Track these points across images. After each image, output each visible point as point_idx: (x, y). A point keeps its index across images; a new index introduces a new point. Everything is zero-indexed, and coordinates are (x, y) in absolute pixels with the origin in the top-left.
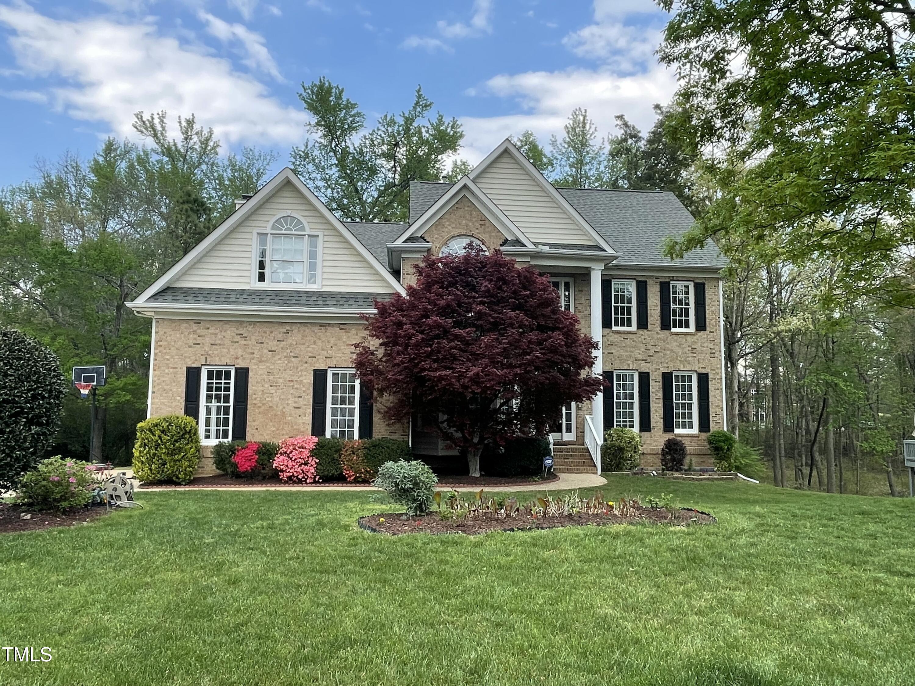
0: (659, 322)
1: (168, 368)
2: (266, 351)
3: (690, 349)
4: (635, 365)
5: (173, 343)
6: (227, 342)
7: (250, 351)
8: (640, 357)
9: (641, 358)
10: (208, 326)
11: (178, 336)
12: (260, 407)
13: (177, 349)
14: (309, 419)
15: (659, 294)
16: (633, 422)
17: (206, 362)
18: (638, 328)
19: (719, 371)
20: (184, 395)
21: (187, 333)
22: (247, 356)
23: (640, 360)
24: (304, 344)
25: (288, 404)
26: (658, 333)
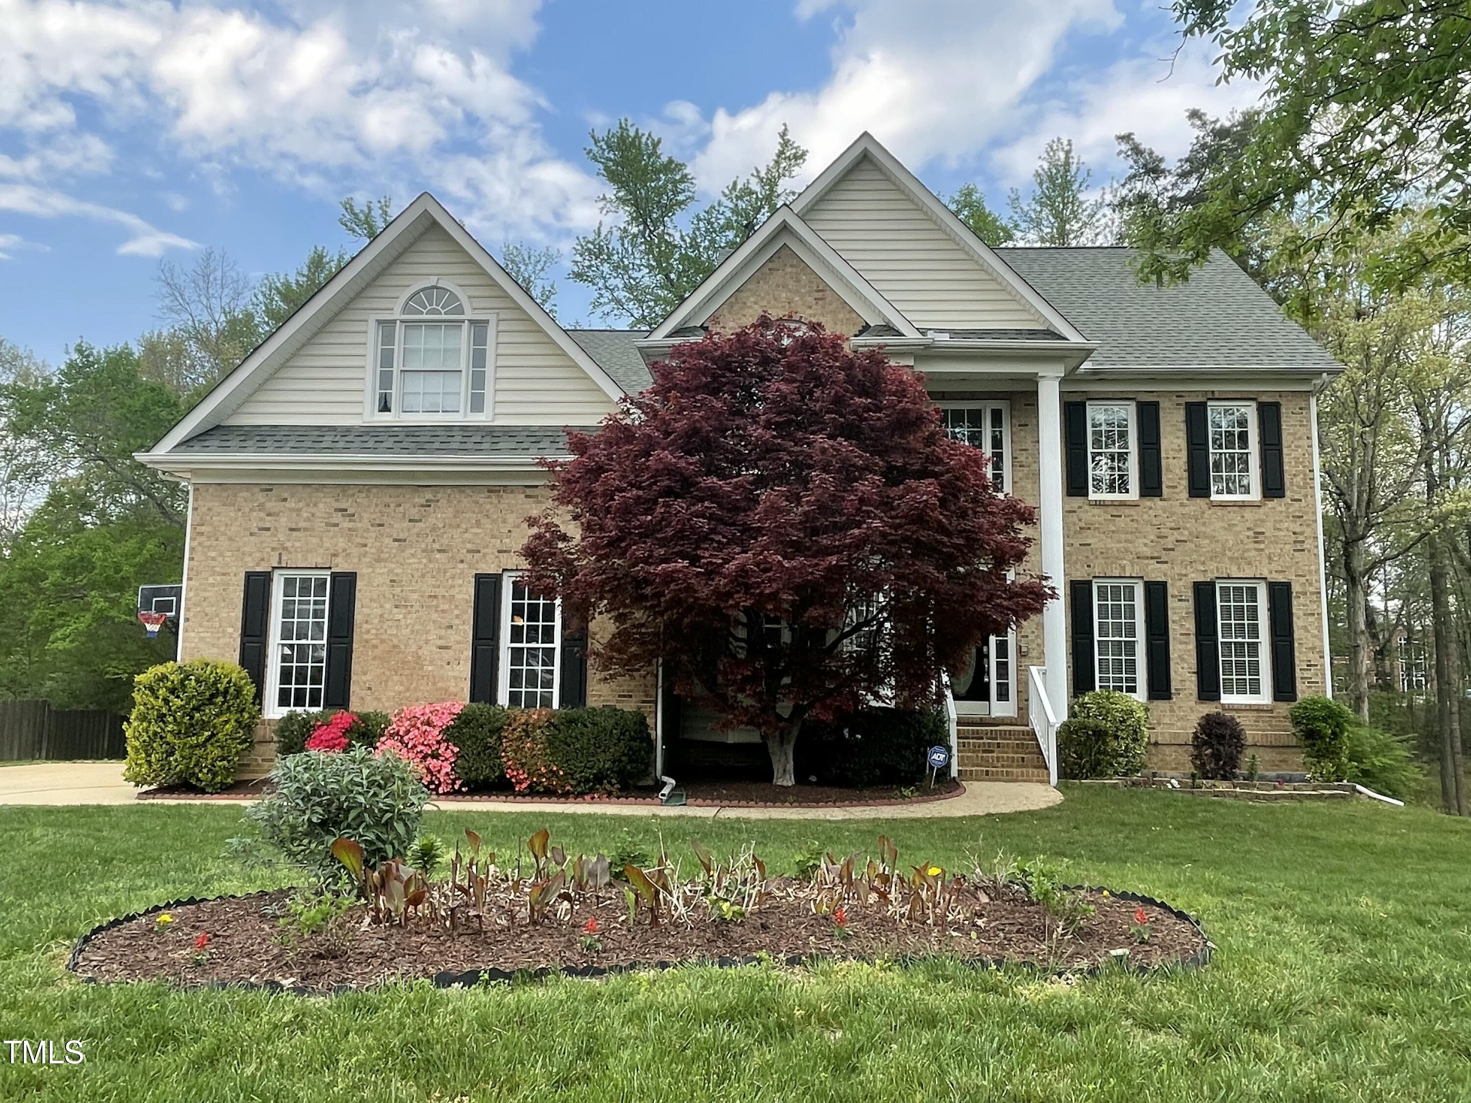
0: (1185, 483)
1: (214, 573)
2: (388, 541)
3: (1251, 533)
4: (1136, 567)
5: (222, 529)
6: (319, 525)
7: (359, 540)
8: (1147, 551)
9: (1149, 554)
10: (285, 495)
11: (232, 514)
12: (376, 647)
13: (230, 539)
14: (465, 669)
15: (1183, 426)
16: (1134, 680)
17: (280, 562)
18: (1142, 495)
19: (1315, 578)
20: (239, 625)
21: (247, 510)
22: (355, 551)
23: (1147, 558)
24: (458, 526)
25: (427, 642)
26: (1182, 505)
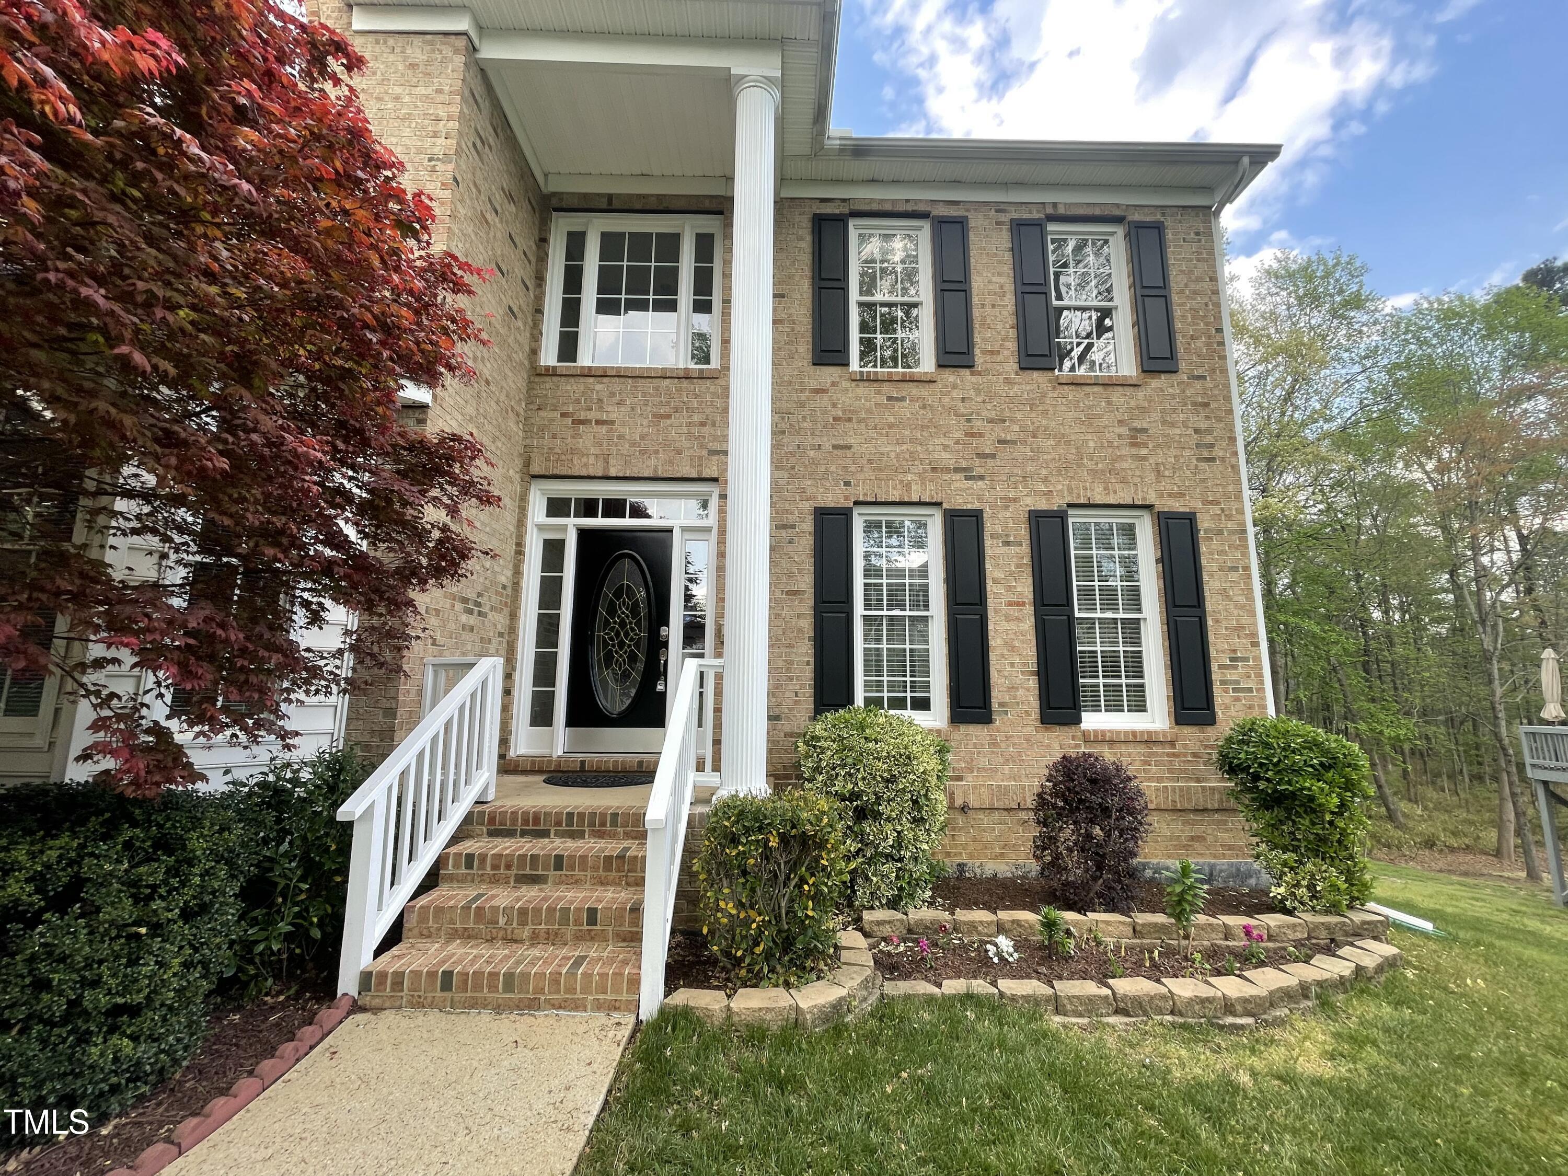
0: (1012, 346)
3: (1124, 430)
4: (930, 486)
8: (948, 459)
9: (952, 464)
15: (1008, 256)
16: (926, 687)
18: (940, 366)
19: (1234, 506)
23: (948, 470)
26: (1008, 381)
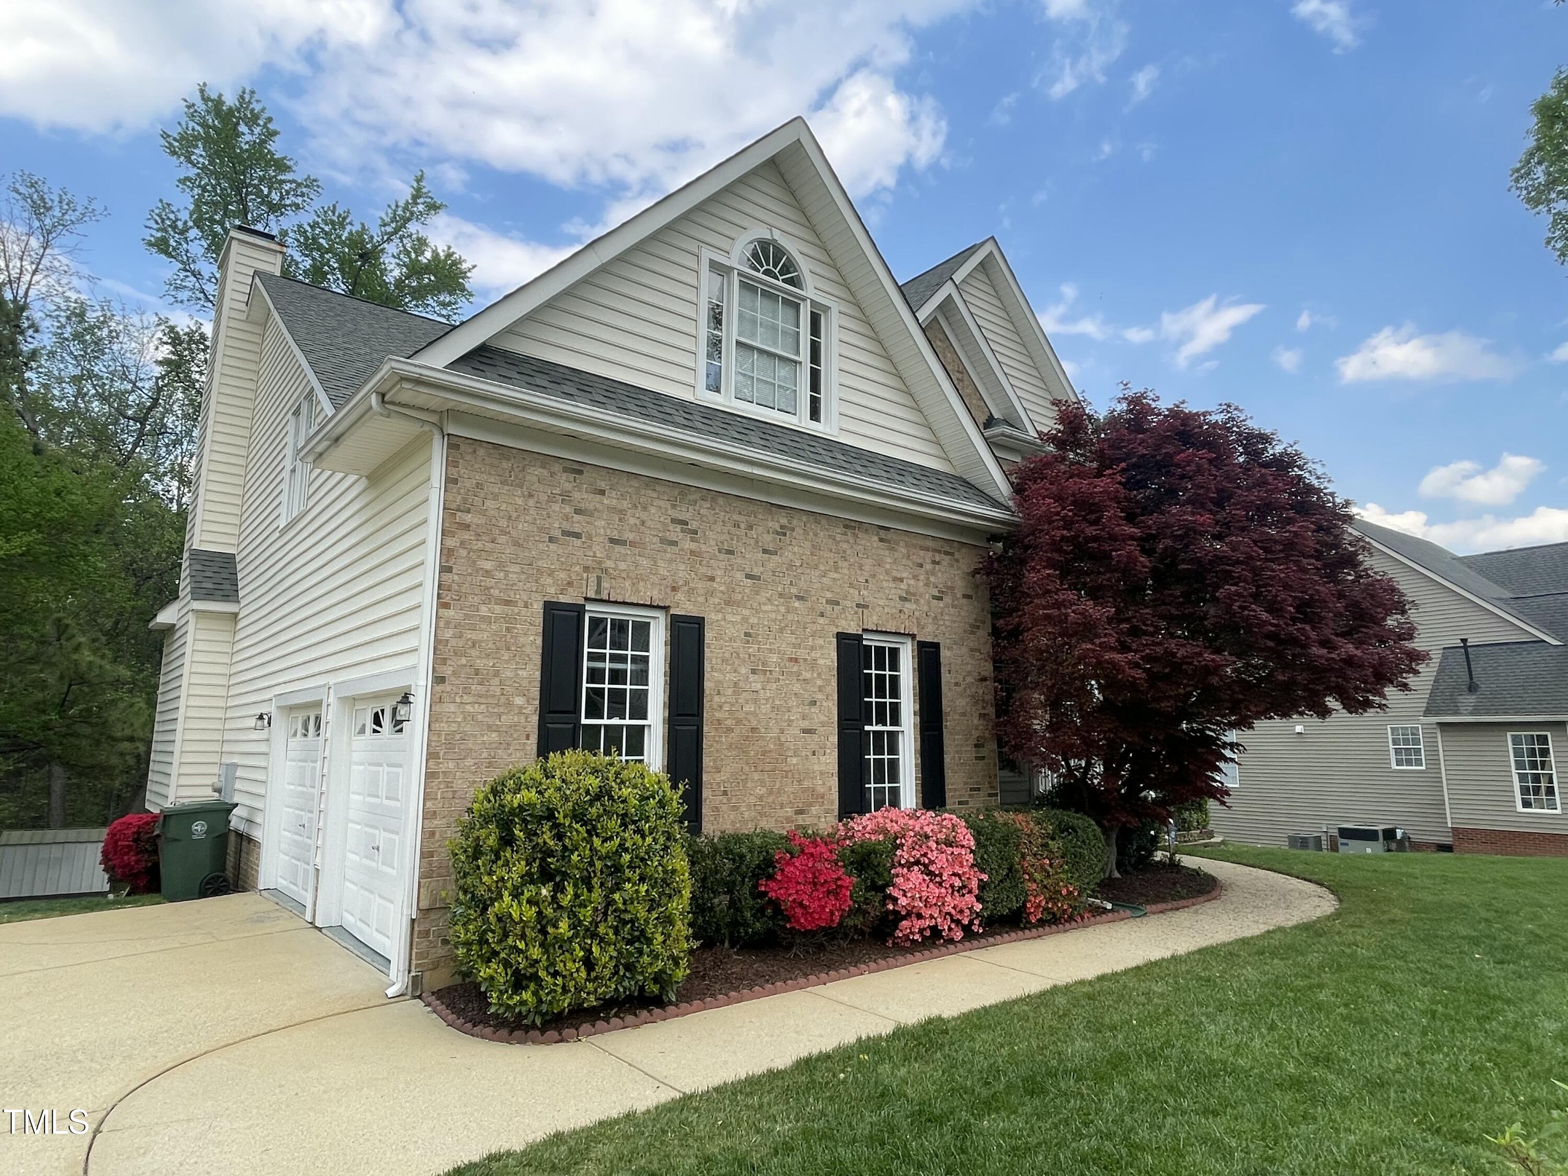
1: (489, 599)
2: (739, 576)
5: (503, 523)
6: (651, 541)
7: (703, 570)
10: (603, 485)
11: (520, 501)
12: (730, 730)
13: (517, 544)
14: (830, 761)
17: (598, 591)
20: (535, 692)
21: (543, 498)
22: (701, 585)
24: (816, 567)
25: (790, 722)
